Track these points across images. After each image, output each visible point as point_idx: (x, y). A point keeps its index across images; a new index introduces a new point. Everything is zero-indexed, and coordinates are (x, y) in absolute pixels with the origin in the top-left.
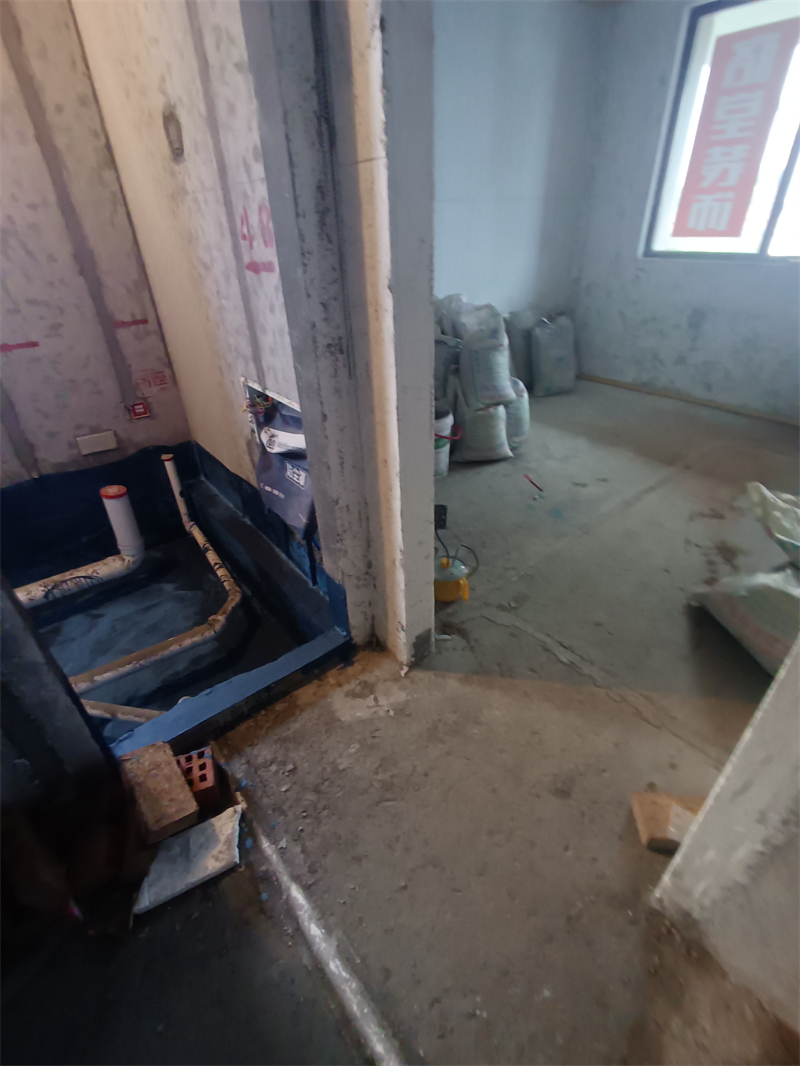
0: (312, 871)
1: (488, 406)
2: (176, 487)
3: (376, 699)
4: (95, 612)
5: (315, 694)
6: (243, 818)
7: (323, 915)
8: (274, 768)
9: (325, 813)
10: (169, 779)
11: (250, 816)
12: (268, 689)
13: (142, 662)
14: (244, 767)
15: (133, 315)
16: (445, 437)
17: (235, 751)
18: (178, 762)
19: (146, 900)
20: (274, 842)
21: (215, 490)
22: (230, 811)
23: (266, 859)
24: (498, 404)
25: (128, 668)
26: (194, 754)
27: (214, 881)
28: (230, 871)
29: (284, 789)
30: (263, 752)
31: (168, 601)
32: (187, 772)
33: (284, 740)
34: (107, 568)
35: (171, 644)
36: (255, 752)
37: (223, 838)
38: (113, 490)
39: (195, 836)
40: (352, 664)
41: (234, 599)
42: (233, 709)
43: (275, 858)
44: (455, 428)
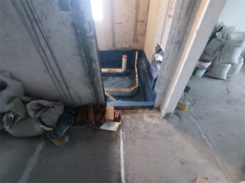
0: (126, 141)
1: (226, 63)
2: (136, 59)
3: (152, 120)
4: (114, 77)
5: (142, 112)
6: (120, 125)
7: (124, 148)
8: (128, 120)
9: (133, 133)
10: (112, 112)
11: (121, 125)
12: (134, 106)
13: (117, 90)
14: (124, 117)
15: (142, 20)
16: (205, 68)
17: (123, 114)
18: (114, 111)
19: (102, 128)
20: (123, 132)
21: (143, 62)
22: (118, 123)
23: (120, 134)
24: (230, 63)
25: (115, 90)
26: (117, 110)
27: (111, 131)
28: (114, 132)
29: (128, 125)
30: (128, 117)
31: (126, 81)
32: (115, 113)
33: (132, 117)
34: (119, 70)
35: (123, 89)
36: (127, 116)
37: (115, 126)
38: (125, 56)
39: (112, 123)
40: (152, 110)
41: (137, 86)
42: (127, 107)
43: (121, 134)
44: (210, 66)
